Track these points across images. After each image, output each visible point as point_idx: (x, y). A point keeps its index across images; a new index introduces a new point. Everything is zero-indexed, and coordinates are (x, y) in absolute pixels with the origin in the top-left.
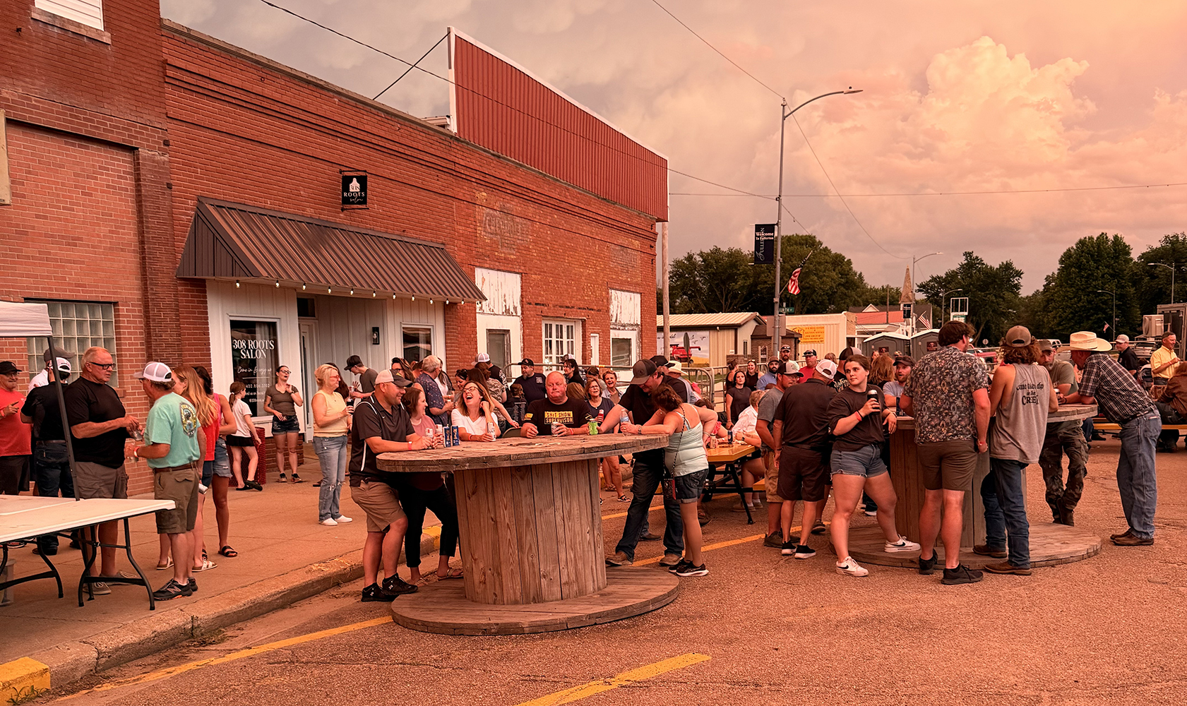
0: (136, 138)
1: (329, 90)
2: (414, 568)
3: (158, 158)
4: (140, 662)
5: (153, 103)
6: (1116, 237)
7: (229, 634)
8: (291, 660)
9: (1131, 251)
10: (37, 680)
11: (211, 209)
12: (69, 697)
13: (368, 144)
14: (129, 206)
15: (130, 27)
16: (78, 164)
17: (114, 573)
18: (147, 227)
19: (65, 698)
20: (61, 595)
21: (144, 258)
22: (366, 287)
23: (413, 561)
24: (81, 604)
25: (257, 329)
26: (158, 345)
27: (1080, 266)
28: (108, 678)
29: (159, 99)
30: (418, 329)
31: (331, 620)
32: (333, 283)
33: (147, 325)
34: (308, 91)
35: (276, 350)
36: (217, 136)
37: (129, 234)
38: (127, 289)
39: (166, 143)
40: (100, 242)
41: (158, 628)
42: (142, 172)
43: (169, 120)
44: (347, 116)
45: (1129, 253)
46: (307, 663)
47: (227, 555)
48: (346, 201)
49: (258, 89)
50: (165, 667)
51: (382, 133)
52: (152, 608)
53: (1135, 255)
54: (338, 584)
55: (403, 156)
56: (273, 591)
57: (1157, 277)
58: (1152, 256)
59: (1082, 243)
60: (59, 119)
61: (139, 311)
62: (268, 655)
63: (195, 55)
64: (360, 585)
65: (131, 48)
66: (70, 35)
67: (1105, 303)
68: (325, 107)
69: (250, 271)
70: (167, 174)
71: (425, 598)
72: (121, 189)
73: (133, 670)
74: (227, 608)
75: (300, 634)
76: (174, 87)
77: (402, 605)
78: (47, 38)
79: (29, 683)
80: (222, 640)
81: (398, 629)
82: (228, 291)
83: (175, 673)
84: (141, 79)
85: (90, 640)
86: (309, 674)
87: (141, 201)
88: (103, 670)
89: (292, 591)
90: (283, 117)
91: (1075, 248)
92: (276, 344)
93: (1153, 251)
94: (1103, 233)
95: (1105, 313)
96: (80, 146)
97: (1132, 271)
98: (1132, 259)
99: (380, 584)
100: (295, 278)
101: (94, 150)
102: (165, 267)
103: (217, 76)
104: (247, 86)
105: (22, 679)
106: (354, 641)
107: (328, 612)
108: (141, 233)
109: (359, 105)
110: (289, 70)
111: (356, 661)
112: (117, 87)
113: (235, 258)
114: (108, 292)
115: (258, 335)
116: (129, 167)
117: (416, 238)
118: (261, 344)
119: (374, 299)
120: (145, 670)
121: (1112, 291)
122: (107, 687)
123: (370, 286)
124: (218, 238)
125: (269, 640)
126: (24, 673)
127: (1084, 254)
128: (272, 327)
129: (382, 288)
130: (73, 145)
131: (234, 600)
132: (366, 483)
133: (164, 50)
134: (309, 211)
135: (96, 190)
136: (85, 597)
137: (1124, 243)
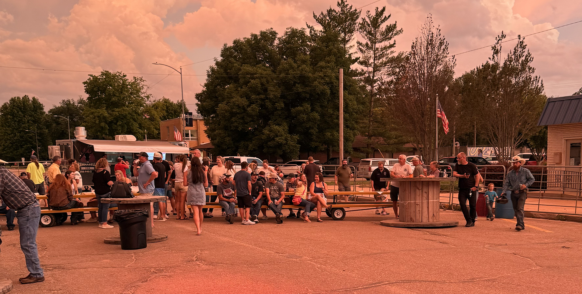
6: (34, 98)
9: (44, 108)
27: (12, 114)
45: (42, 109)
53: (46, 110)
57: (60, 124)
58: (56, 111)
59: (13, 100)
67: (31, 138)
91: (9, 103)
93: (57, 108)
94: (26, 96)
95: (32, 144)
97: (46, 119)
98: (45, 113)
121: (34, 131)
127: (15, 107)
137: (39, 103)
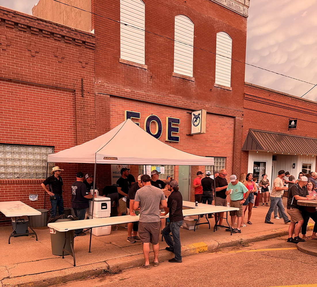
0: (235, 114)
1: (288, 96)
2: (304, 235)
3: (240, 119)
4: (228, 248)
5: (241, 105)
7: (250, 245)
8: (268, 255)
10: (205, 248)
11: (252, 132)
12: (212, 253)
13: (298, 111)
14: (232, 132)
15: (237, 85)
16: (221, 122)
17: (222, 225)
18: (236, 138)
19: (210, 253)
20: (210, 228)
21: (234, 146)
22: (293, 152)
23: (304, 233)
24: (214, 231)
25: (261, 164)
26: (235, 168)
28: (220, 250)
29: (242, 104)
30: (307, 164)
31: (278, 246)
32: (284, 151)
33: (233, 163)
34: (282, 97)
35: (265, 170)
36: (256, 112)
37: (231, 140)
38: (229, 154)
39: (243, 115)
40: (224, 142)
41: (233, 240)
42: (236, 123)
43: (244, 109)
44: (293, 103)
46: (272, 256)
47: (249, 224)
48: (290, 127)
49: (268, 98)
50: (234, 250)
51: (303, 107)
52: (231, 235)
54: (280, 236)
55: (309, 113)
56: (262, 235)
60: (217, 111)
61: (231, 159)
62: (261, 252)
63: (252, 91)
64: (287, 237)
65: (237, 91)
66: (222, 89)
68: (287, 101)
69: (261, 148)
70: (242, 123)
71: (308, 244)
72: (230, 128)
73: (226, 249)
74: (250, 238)
75: (270, 248)
76: (246, 100)
77: (300, 245)
78: (217, 91)
79: (203, 248)
80: (248, 246)
81: (299, 252)
82: (255, 154)
83: (236, 252)
84: (238, 99)
85: (217, 240)
86: (273, 260)
87: (235, 131)
88: (219, 248)
89: (267, 236)
90: (274, 105)
92: (265, 168)
96: (222, 118)
99: (293, 238)
100: (273, 150)
101: (225, 118)
102: (239, 148)
103: (257, 96)
104: (266, 98)
105: (202, 247)
106: (286, 253)
107: (277, 243)
108: (234, 139)
109: (297, 100)
110: (277, 92)
111: (287, 259)
112: (232, 101)
113: (258, 145)
114: (225, 155)
115: (261, 166)
116: (233, 122)
117: (310, 137)
118: (261, 168)
119: (295, 155)
120: (229, 250)
122: (220, 252)
123: (294, 152)
124: (254, 139)
125: (261, 248)
126: (202, 246)
128: (265, 163)
129: (298, 152)
130: (220, 117)
131: (252, 236)
132: (292, 208)
133: (245, 90)
134: (279, 131)
135: (224, 129)
136: (215, 230)
